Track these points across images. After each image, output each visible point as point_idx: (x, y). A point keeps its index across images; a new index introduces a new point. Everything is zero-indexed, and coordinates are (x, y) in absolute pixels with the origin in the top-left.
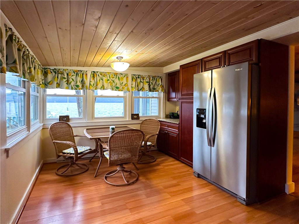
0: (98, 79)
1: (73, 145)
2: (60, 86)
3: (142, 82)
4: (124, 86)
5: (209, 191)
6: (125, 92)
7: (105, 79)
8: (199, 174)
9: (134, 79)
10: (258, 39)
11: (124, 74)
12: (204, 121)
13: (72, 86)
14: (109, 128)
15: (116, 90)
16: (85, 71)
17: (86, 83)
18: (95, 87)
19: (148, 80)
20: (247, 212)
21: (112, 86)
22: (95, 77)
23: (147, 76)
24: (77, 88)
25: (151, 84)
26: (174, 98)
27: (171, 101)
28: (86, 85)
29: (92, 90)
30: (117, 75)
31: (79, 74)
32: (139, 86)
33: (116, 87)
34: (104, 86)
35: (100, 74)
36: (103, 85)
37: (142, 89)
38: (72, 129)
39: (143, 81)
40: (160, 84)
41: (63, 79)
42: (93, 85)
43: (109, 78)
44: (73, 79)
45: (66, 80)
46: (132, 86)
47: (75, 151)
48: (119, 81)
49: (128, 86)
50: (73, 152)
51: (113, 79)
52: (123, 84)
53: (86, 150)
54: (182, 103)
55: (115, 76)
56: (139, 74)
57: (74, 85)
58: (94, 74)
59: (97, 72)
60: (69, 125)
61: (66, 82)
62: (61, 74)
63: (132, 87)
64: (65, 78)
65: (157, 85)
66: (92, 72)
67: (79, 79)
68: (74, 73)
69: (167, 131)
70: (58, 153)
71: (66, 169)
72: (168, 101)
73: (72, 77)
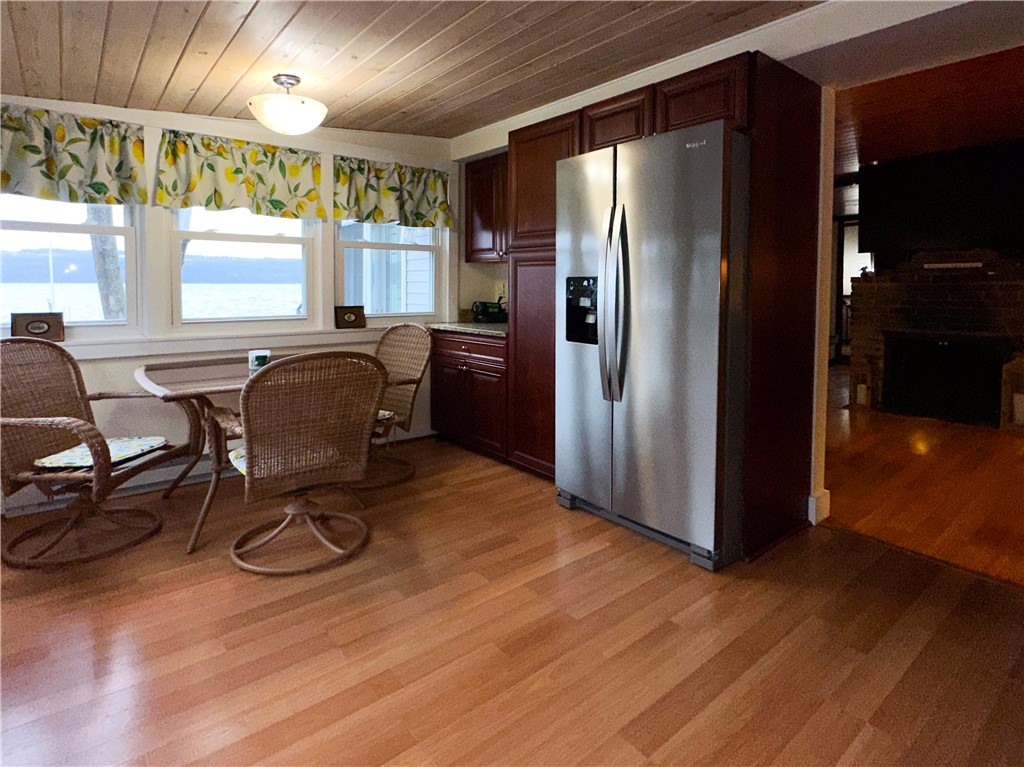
0: (195, 162)
1: (83, 431)
2: (12, 182)
3: (375, 185)
4: (305, 199)
5: (608, 544)
6: (307, 224)
7: (223, 165)
8: (574, 498)
9: (344, 173)
10: (748, 52)
11: (305, 151)
12: (590, 319)
13: (75, 187)
14: (245, 360)
15: (270, 213)
16: (135, 127)
17: (139, 179)
18: (182, 197)
19: (395, 181)
20: (719, 589)
21: (255, 195)
22: (182, 156)
23: (393, 166)
24: (97, 196)
25: (406, 196)
26: (489, 250)
27: (478, 261)
28: (141, 186)
29: (166, 208)
30: (274, 155)
31: (107, 139)
32: (363, 202)
33: (271, 202)
34: (220, 195)
35: (203, 144)
36: (216, 191)
37: (374, 215)
38: (76, 368)
39: (378, 184)
40: (440, 200)
41: (28, 153)
42: (170, 189)
43: (240, 164)
44: (75, 158)
45: (42, 156)
46: (335, 202)
47: (95, 454)
48: (284, 177)
49: (318, 197)
50: (89, 461)
51: (259, 169)
52: (302, 191)
53: (146, 448)
54: (516, 262)
55: (266, 157)
56: (361, 157)
57: (81, 183)
58: (175, 142)
59: (190, 135)
60: (63, 351)
61: (43, 168)
62: (16, 130)
63: (335, 205)
64: (35, 150)
65: (429, 204)
66: (163, 136)
67: (106, 158)
68: (83, 132)
69: (465, 364)
70: (8, 472)
71: (54, 537)
72: (468, 260)
73: (72, 148)
